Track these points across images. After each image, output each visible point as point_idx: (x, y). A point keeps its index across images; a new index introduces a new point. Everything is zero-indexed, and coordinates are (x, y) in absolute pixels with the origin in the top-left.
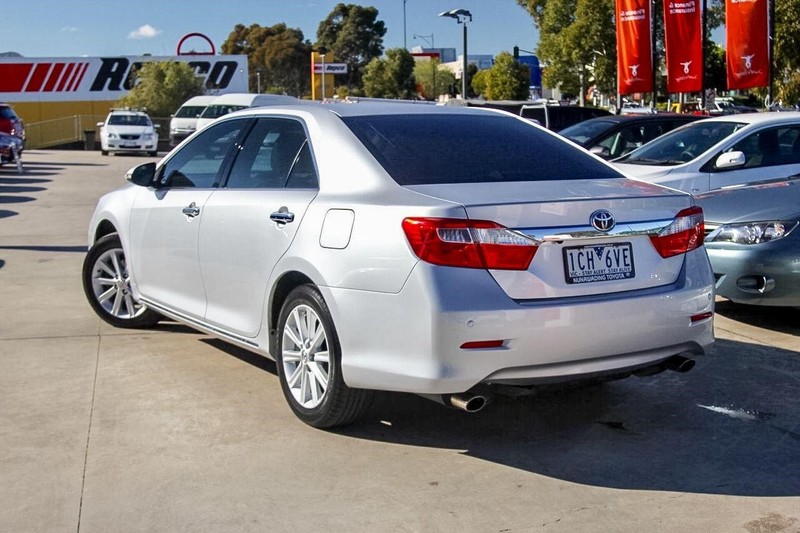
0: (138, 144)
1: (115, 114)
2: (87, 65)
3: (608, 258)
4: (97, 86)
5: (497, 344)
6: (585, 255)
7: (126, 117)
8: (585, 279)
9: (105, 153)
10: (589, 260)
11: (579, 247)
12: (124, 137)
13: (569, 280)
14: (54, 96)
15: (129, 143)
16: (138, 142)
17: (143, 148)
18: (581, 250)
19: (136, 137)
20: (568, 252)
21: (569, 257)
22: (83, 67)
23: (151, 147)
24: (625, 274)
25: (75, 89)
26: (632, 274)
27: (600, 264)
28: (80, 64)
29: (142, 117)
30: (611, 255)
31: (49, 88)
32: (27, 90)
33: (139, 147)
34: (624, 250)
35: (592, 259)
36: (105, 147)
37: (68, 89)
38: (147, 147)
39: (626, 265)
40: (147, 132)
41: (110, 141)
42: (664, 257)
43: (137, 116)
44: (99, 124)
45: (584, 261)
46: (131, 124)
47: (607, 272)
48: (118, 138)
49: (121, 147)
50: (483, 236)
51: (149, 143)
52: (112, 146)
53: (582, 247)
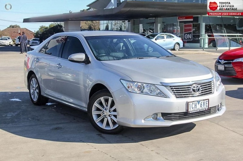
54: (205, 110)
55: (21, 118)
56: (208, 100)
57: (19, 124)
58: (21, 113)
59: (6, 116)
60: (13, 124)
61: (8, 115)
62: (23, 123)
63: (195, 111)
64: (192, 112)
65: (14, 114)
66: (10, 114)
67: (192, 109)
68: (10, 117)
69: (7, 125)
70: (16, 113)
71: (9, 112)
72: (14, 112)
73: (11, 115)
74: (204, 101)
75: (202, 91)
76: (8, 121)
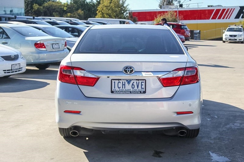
0: (236, 39)
1: (230, 27)
2: (234, 9)
3: (133, 85)
4: (237, 17)
5: (78, 113)
6: (121, 83)
7: (234, 28)
8: (120, 92)
9: (224, 42)
10: (123, 85)
11: (119, 80)
12: (231, 36)
13: (112, 92)
14: (221, 21)
15: (232, 38)
16: (236, 38)
17: (238, 40)
18: (120, 81)
19: (235, 36)
20: (113, 81)
21: (113, 83)
22: (232, 10)
23: (241, 40)
24: (140, 92)
25: (229, 18)
26: (145, 92)
27: (128, 87)
28: (232, 9)
29: (240, 28)
30: (135, 84)
31: (219, 18)
32: (212, 19)
33: (236, 40)
34: (142, 82)
35: (125, 85)
36: (224, 40)
37: (226, 18)
38: (239, 40)
39: (142, 88)
40: (240, 34)
41: (226, 37)
42: (164, 87)
43: (238, 28)
44: (223, 31)
45: (120, 85)
46: (235, 31)
47: (132, 90)
48: (229, 36)
49: (229, 39)
50: (78, 73)
51: (240, 38)
52: (226, 39)
53: (120, 80)
55: (225, 119)
57: (230, 113)
58: (222, 126)
59: (241, 124)
60: (235, 114)
61: (238, 125)
62: (225, 114)
65: (231, 125)
66: (236, 126)
68: (237, 122)
69: (241, 114)
70: (228, 126)
71: (237, 129)
72: (231, 128)
73: (235, 124)
76: (239, 118)
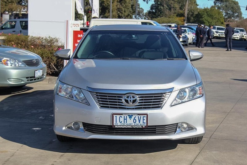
54: (141, 127)
56: (146, 116)
63: (125, 127)
64: (119, 127)
67: (119, 124)
74: (139, 116)
75: (139, 103)
